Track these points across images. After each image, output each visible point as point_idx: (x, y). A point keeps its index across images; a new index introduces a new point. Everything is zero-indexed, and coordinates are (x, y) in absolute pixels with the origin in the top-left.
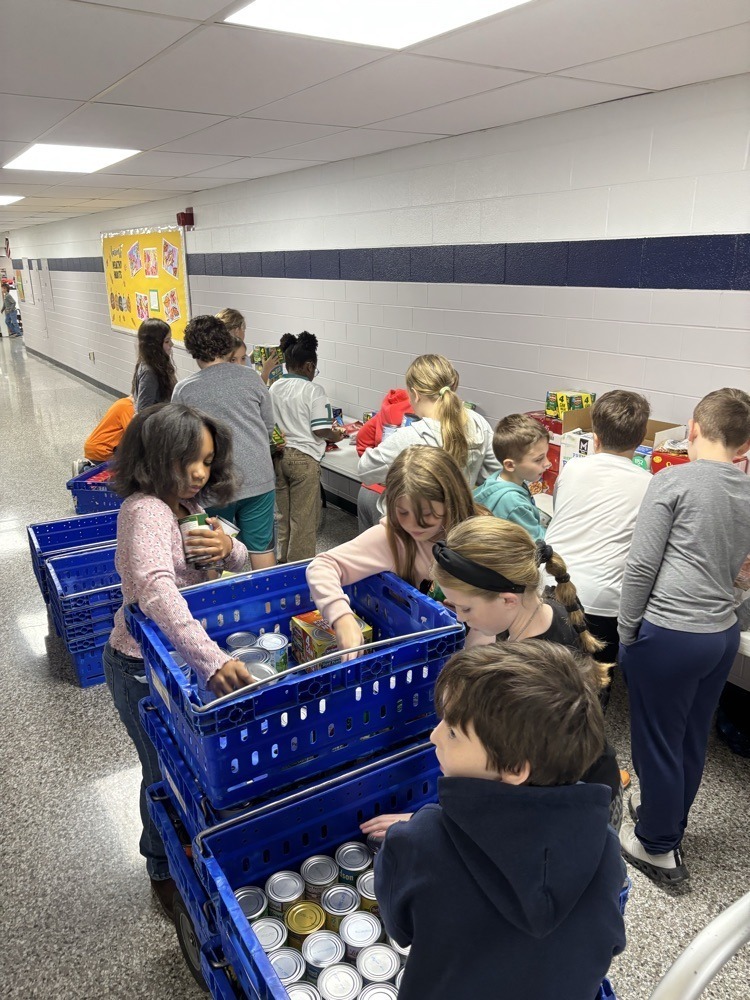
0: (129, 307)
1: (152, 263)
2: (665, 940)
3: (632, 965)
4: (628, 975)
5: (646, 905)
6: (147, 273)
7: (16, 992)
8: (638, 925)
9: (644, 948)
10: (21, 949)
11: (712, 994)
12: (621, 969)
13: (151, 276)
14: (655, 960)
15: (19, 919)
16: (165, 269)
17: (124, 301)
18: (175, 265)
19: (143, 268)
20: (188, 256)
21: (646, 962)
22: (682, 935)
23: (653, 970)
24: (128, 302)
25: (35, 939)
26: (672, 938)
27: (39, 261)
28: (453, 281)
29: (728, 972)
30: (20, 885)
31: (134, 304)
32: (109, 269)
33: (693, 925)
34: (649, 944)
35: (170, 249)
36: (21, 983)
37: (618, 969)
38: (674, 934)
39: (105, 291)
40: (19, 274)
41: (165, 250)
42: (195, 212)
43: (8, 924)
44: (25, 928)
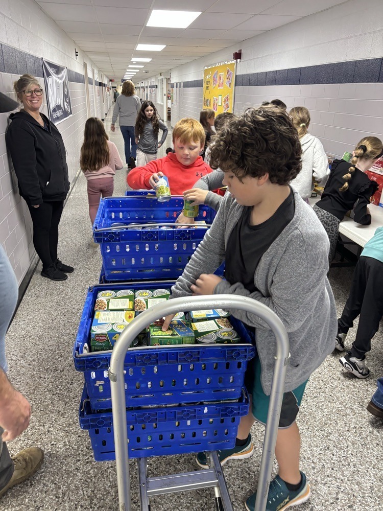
0: (210, 104)
1: (221, 81)
2: (341, 425)
3: (316, 429)
4: (311, 432)
5: (340, 409)
6: (219, 87)
7: (57, 352)
8: (330, 415)
9: (326, 424)
10: (64, 340)
11: (352, 455)
12: (308, 428)
13: (220, 88)
14: (330, 431)
15: (68, 330)
16: (226, 84)
17: (208, 101)
18: (230, 82)
19: (218, 84)
20: (236, 76)
21: (324, 430)
22: (352, 427)
23: (326, 434)
24: (210, 102)
25: (71, 338)
26: (345, 426)
27: (180, 83)
28: (353, 82)
29: (368, 449)
30: (74, 320)
31: (212, 103)
32: (205, 85)
33: (361, 425)
34: (331, 424)
35: (229, 73)
36: (60, 350)
37: (307, 427)
38: (348, 425)
39: (202, 97)
40: (172, 90)
41: (228, 74)
42: (242, 52)
43: (64, 331)
44: (69, 334)
